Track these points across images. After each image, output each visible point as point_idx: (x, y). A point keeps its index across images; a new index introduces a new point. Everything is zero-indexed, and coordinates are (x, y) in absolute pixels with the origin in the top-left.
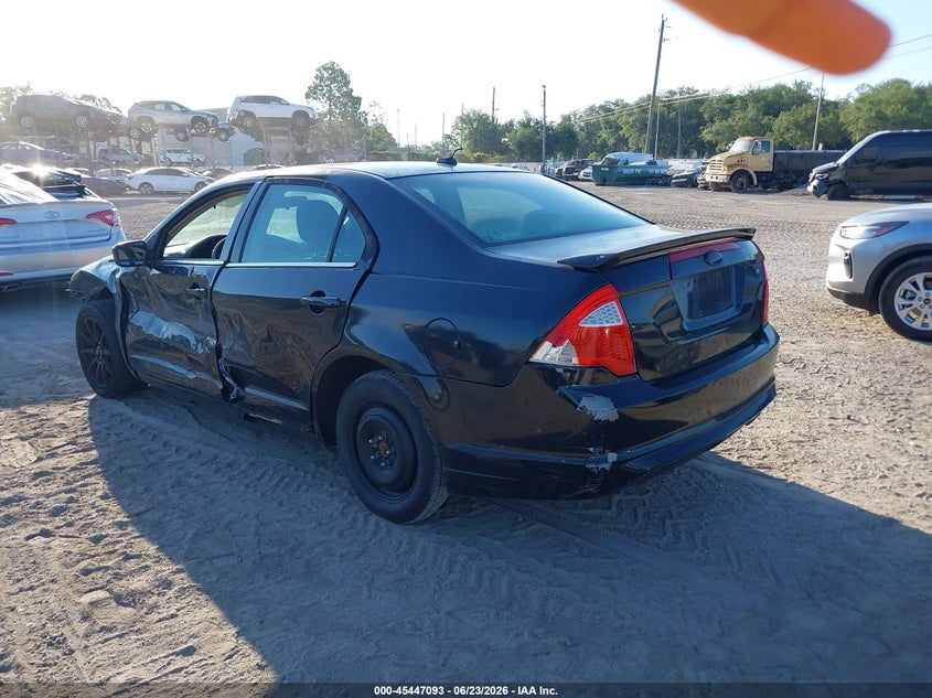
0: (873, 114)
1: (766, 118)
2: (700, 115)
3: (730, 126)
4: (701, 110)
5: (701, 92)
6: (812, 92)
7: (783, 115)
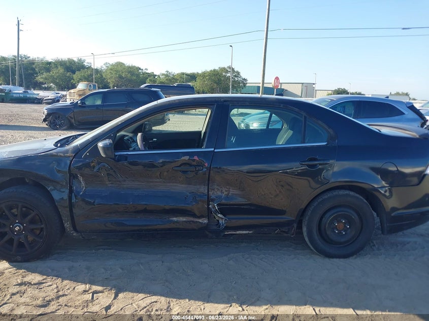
0: (118, 76)
1: (68, 73)
2: (33, 69)
3: (52, 76)
4: (34, 66)
5: (31, 58)
6: (85, 64)
7: (77, 73)
